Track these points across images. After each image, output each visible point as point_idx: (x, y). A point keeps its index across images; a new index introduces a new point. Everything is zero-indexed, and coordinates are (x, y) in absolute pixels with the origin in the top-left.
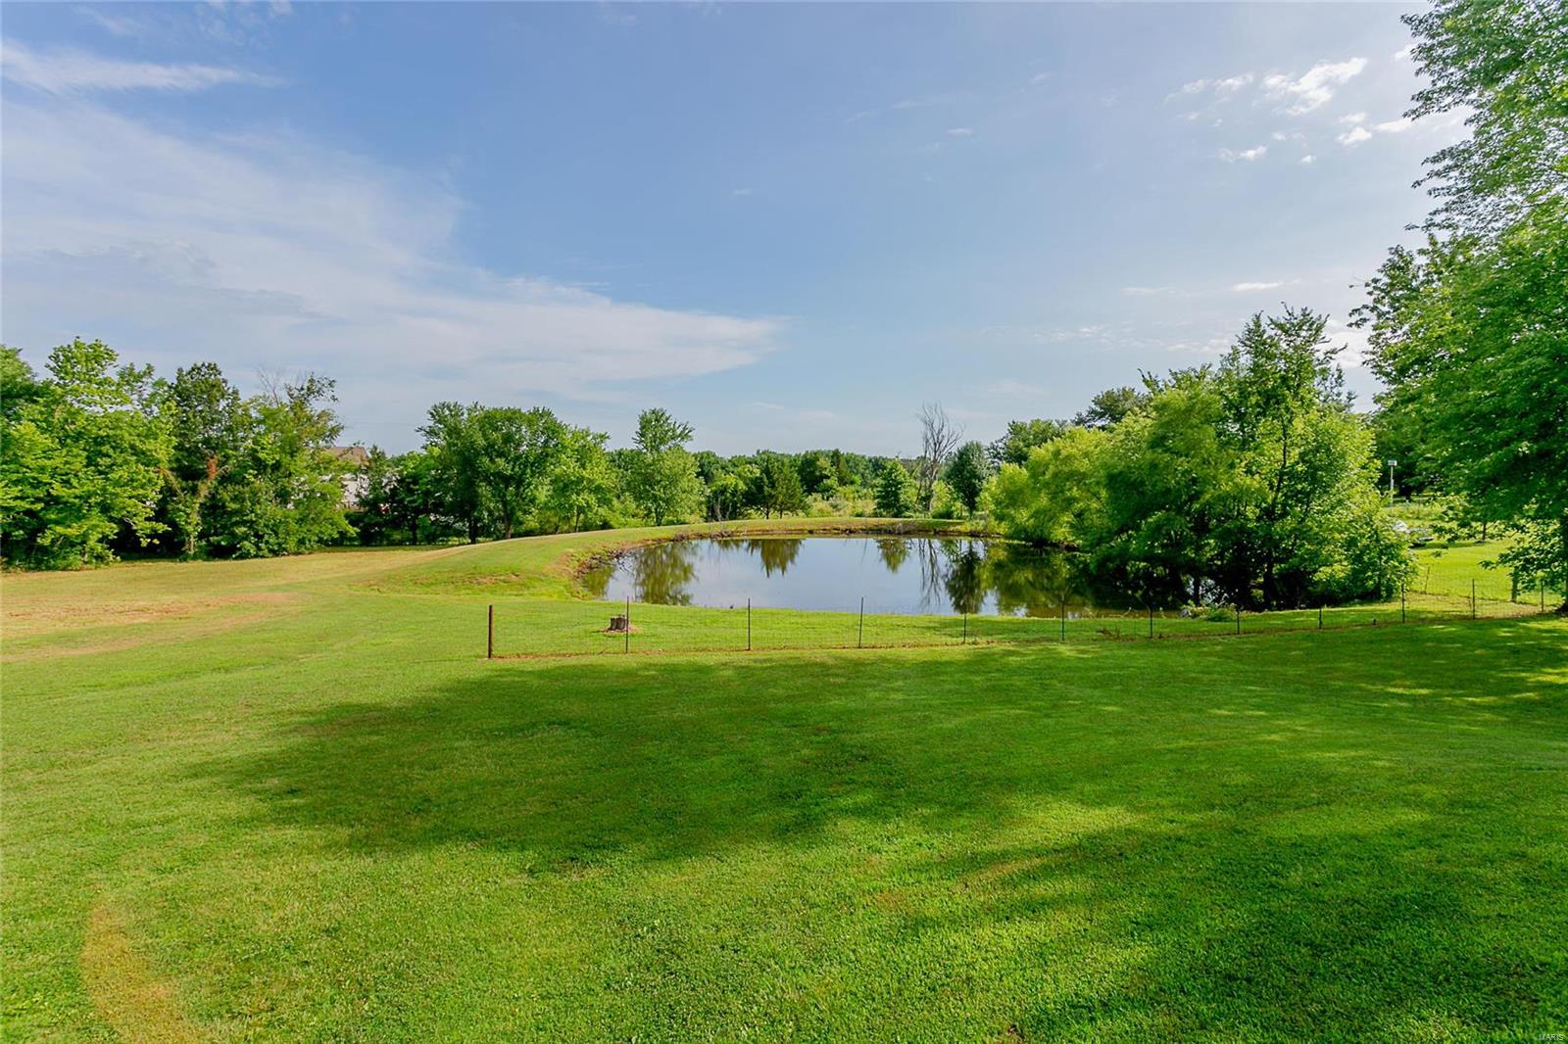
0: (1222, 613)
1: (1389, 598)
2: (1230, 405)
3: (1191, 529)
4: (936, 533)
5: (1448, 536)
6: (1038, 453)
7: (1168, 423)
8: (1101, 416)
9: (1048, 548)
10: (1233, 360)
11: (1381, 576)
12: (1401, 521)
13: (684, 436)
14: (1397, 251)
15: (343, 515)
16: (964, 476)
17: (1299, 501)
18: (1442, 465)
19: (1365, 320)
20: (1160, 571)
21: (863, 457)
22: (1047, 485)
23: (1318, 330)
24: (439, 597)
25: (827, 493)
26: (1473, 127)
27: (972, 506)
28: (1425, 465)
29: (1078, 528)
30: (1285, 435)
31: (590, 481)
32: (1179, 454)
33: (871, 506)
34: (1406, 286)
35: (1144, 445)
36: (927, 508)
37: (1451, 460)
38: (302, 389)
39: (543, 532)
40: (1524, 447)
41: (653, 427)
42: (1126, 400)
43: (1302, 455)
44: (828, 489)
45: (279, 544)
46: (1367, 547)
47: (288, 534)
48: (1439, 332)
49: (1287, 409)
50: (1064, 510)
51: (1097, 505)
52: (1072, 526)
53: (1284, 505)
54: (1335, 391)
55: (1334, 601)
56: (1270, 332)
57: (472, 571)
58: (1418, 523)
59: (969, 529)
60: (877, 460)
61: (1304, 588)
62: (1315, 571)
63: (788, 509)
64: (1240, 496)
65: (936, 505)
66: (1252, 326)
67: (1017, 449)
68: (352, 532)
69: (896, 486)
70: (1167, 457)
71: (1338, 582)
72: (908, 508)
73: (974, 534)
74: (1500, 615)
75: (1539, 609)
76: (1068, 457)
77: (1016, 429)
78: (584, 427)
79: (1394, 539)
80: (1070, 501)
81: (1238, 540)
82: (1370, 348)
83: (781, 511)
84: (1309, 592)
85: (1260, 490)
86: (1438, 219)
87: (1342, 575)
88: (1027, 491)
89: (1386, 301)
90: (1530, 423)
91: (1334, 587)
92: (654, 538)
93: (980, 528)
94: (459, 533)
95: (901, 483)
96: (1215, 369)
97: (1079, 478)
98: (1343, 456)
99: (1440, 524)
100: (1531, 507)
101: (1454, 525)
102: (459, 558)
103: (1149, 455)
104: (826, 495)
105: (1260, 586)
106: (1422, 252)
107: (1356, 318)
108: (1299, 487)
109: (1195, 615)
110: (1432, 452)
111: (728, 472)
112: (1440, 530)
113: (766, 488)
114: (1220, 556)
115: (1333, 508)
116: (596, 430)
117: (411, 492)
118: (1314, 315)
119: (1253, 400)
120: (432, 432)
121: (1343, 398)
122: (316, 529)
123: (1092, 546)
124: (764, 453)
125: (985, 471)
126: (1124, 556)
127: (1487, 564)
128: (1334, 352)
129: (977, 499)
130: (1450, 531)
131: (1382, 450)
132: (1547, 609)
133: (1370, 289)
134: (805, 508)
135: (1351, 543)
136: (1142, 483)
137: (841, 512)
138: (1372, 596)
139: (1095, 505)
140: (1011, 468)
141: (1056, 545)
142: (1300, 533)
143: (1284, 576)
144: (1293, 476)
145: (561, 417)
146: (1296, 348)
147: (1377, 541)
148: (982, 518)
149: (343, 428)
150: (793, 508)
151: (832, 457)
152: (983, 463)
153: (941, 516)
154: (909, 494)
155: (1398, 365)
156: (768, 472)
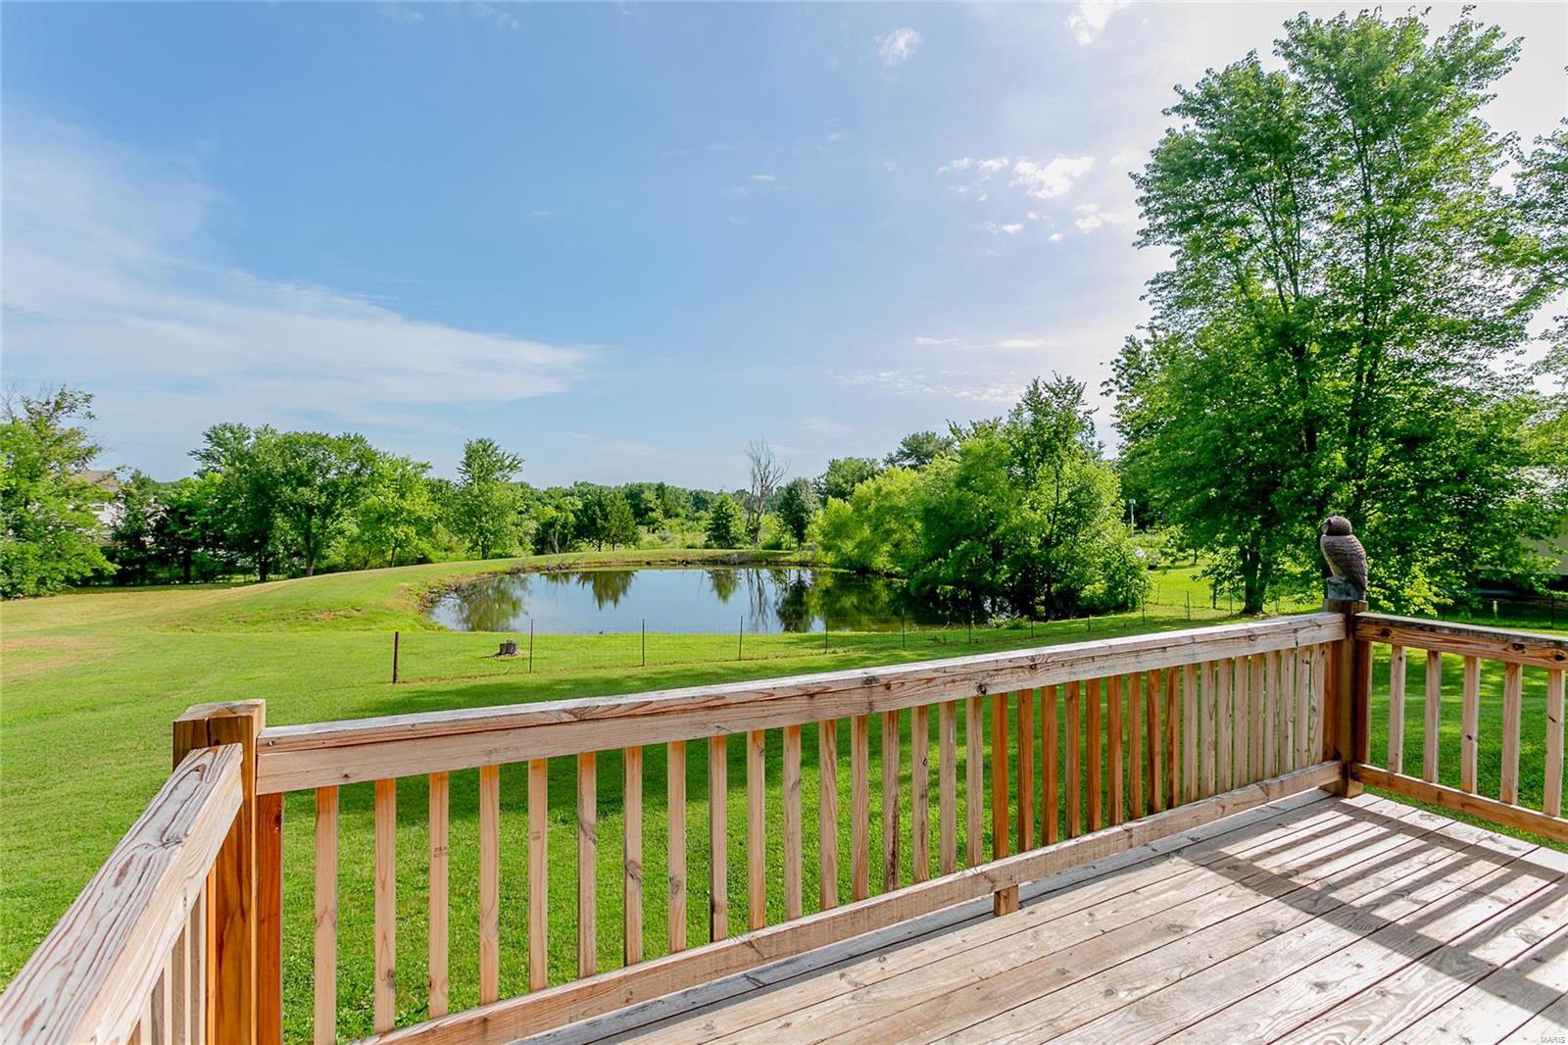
0: (1020, 623)
1: (1133, 609)
2: (1017, 453)
3: (990, 556)
4: (769, 563)
5: (1171, 559)
6: (861, 489)
7: (971, 466)
8: (909, 456)
9: (870, 576)
10: (1019, 414)
11: (1128, 591)
12: (1140, 548)
13: (512, 467)
14: (1131, 339)
15: (98, 550)
16: (792, 510)
17: (1069, 532)
18: (1165, 504)
19: (1111, 391)
20: (964, 593)
21: (684, 490)
22: (869, 518)
23: (1079, 394)
24: (275, 634)
25: (653, 526)
26: (1176, 258)
27: (800, 536)
28: (1155, 504)
29: (896, 556)
30: (1057, 477)
31: (409, 512)
32: (980, 493)
33: (702, 538)
34: (1138, 367)
35: (952, 484)
36: (754, 540)
37: (1169, 502)
38: (48, 403)
39: (349, 567)
40: (1213, 492)
41: (480, 459)
42: (929, 442)
43: (1070, 494)
44: (653, 522)
45: (13, 586)
46: (1118, 568)
47: (25, 573)
48: (1160, 405)
49: (1059, 457)
50: (884, 540)
51: (913, 535)
52: (891, 555)
53: (1059, 536)
54: (1090, 440)
55: (1096, 611)
56: (1045, 394)
57: (305, 607)
58: (1151, 549)
59: (798, 559)
60: (697, 494)
61: (1074, 602)
62: (1082, 589)
63: (621, 542)
64: (1026, 528)
65: (765, 537)
66: (1032, 389)
67: (837, 485)
68: (111, 569)
69: (726, 519)
70: (971, 495)
71: (1098, 598)
72: (738, 540)
73: (803, 564)
74: (1206, 618)
75: (1229, 613)
76: (888, 493)
77: (834, 467)
78: (404, 456)
79: (1135, 562)
80: (889, 532)
81: (1025, 564)
82: (1115, 412)
83: (614, 543)
84: (1078, 606)
85: (1040, 523)
86: (1157, 322)
87: (1101, 591)
88: (852, 525)
89: (1125, 376)
90: (1217, 475)
91: (1096, 602)
92: (489, 570)
93: (809, 558)
94: (245, 571)
95: (731, 516)
96: (1004, 421)
97: (898, 513)
98: (1099, 495)
99: (1165, 550)
100: (1220, 537)
101: (1175, 550)
102: (279, 594)
103: (956, 493)
104: (652, 528)
105: (1042, 603)
106: (1147, 342)
107: (1105, 388)
108: (1069, 520)
109: (998, 626)
110: (1159, 494)
111: (545, 504)
112: (1165, 554)
113: (599, 521)
114: (1011, 579)
115: (1093, 538)
116: (416, 459)
117: (186, 524)
118: (1076, 383)
119: (1034, 448)
120: (208, 456)
121: (1096, 446)
122: (63, 566)
123: (911, 572)
124: (581, 485)
125: (812, 505)
126: (937, 580)
127: (1195, 578)
128: (1090, 412)
129: (806, 531)
130: (1172, 555)
131: (1126, 492)
132: (1234, 613)
133: (1114, 367)
134: (633, 540)
135: (1106, 565)
136: (951, 518)
137: (671, 545)
138: (1121, 607)
139: (910, 536)
140: (835, 503)
141: (876, 573)
142: (1072, 560)
143: (1060, 593)
144: (1064, 512)
145: (375, 443)
146: (1064, 408)
147: (1125, 563)
148: (810, 548)
149: (100, 449)
150: (625, 541)
151: (657, 490)
152: (810, 499)
153: (771, 547)
154: (738, 527)
155: (1136, 428)
156: (600, 504)
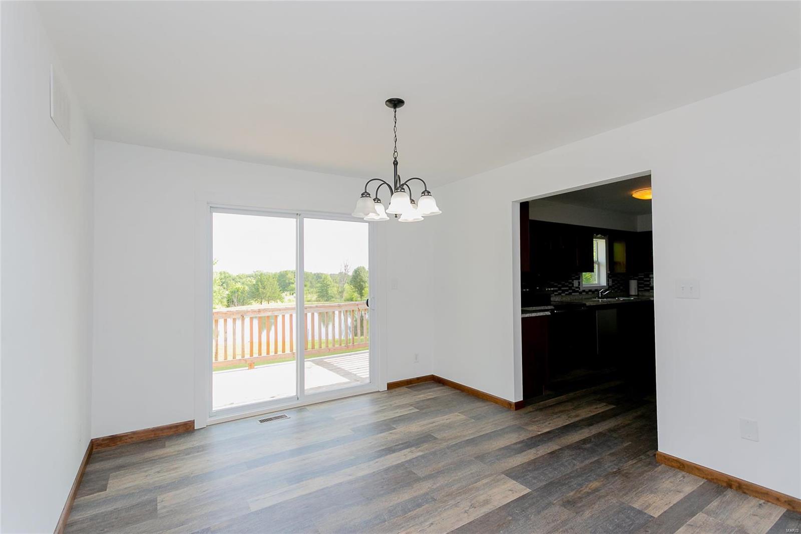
16: (358, 281)
27: (361, 295)
33: (314, 297)
36: (341, 297)
44: (293, 289)
60: (318, 274)
63: (272, 300)
65: (346, 295)
69: (327, 287)
72: (333, 297)
83: (269, 300)
95: (329, 285)
104: (291, 292)
111: (237, 282)
113: (260, 289)
124: (257, 272)
125: (366, 279)
129: (364, 292)
134: (281, 299)
150: (275, 299)
152: (365, 276)
153: (348, 300)
154: (333, 290)
156: (261, 281)
